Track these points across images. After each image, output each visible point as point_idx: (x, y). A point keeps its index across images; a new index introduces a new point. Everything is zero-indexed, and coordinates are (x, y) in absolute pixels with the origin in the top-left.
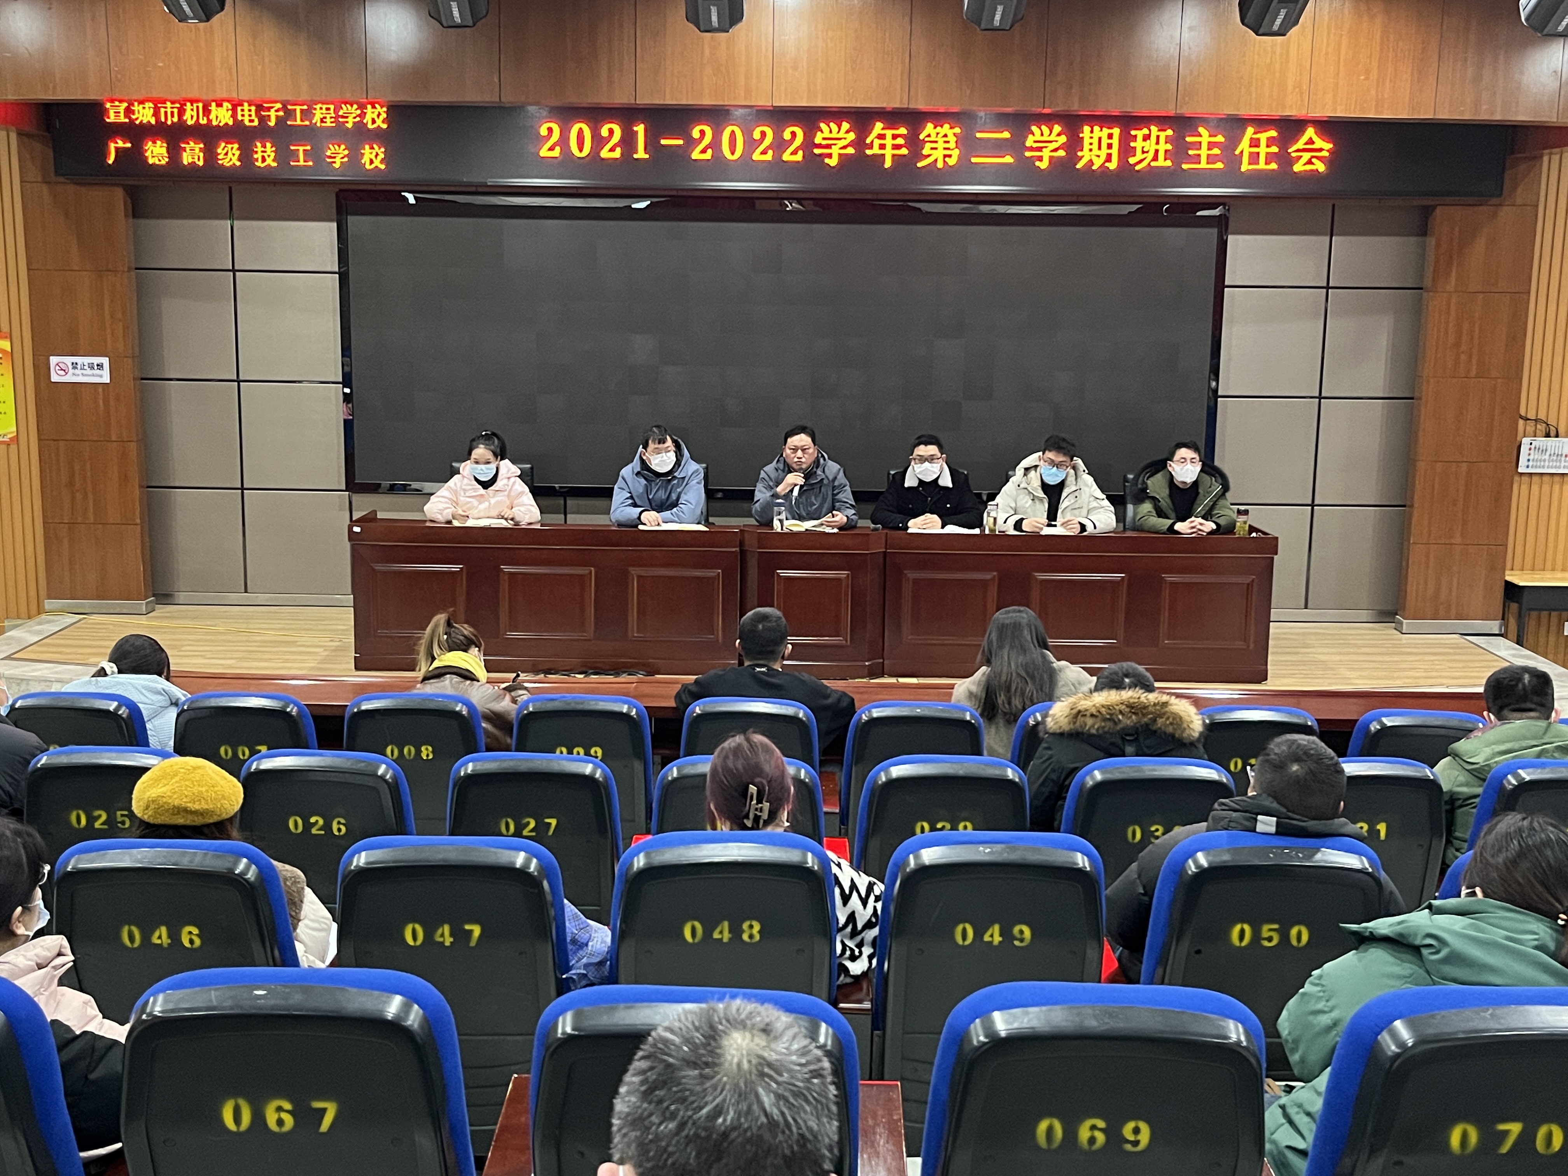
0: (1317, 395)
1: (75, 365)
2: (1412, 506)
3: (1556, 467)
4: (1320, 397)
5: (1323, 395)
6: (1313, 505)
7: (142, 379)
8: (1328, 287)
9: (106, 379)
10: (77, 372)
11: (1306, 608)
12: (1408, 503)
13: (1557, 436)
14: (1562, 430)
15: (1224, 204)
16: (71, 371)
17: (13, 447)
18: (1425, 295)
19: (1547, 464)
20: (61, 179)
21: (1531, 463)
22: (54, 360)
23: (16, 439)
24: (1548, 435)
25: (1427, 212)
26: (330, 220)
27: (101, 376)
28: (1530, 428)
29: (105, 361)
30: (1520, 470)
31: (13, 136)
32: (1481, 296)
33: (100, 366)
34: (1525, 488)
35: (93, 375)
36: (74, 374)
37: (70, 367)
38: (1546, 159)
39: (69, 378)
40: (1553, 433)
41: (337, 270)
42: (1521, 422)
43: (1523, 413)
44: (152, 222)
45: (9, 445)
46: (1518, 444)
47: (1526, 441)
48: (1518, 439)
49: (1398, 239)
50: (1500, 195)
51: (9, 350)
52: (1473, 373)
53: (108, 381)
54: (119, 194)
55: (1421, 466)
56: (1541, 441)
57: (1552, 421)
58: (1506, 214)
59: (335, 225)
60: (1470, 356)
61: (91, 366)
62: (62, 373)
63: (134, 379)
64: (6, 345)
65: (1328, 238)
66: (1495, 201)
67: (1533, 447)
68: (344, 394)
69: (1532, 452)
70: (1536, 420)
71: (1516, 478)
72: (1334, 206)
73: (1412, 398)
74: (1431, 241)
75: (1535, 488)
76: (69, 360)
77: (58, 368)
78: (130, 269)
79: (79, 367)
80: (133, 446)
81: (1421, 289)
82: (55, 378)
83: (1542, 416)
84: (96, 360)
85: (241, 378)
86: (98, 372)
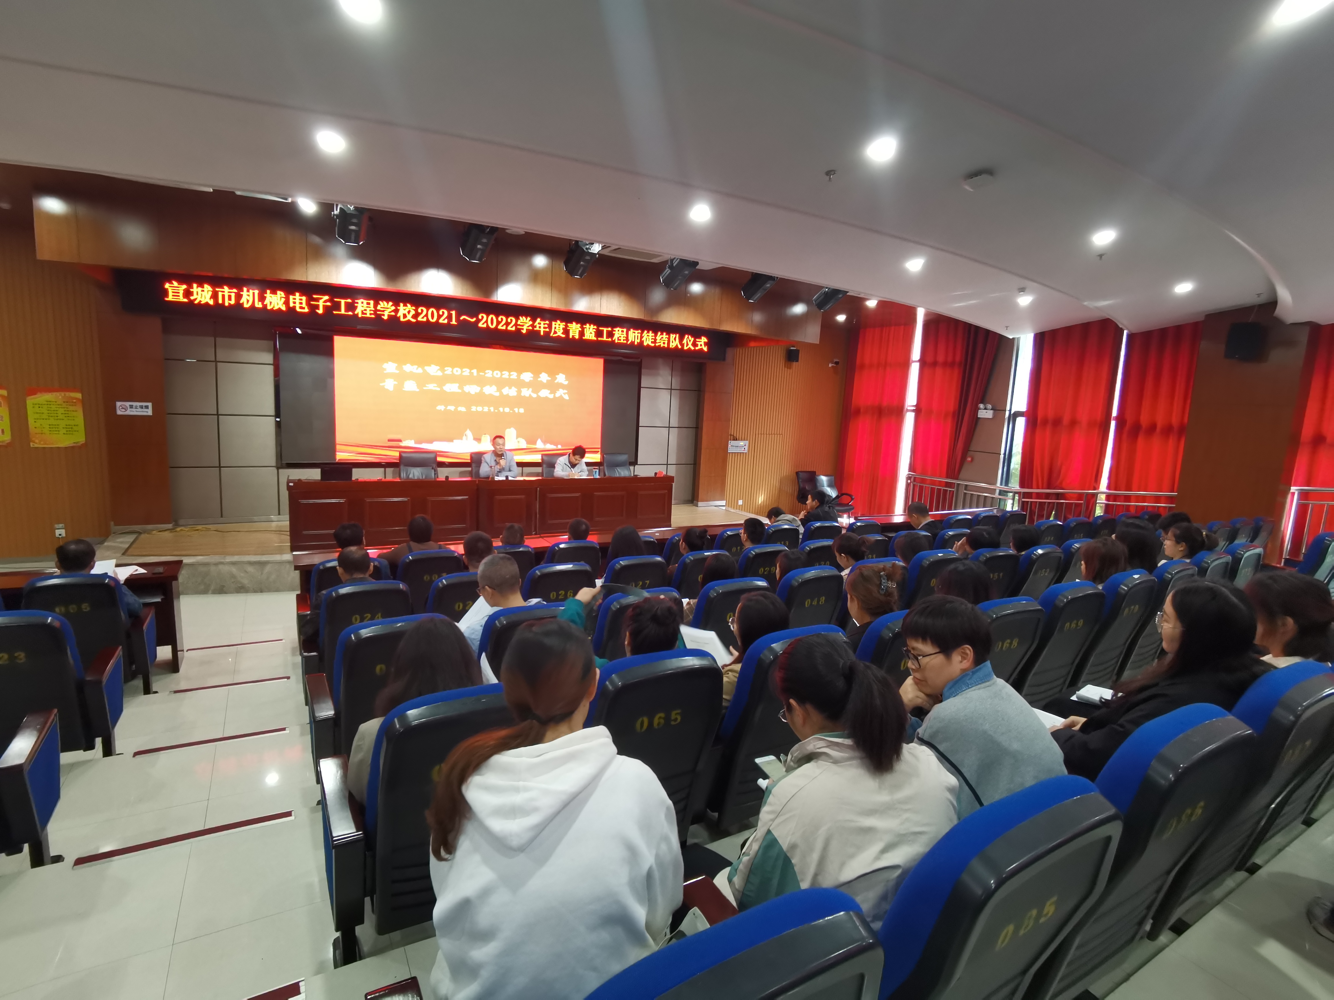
1: (131, 407)
2: (699, 464)
3: (737, 450)
4: (669, 427)
6: (667, 464)
8: (671, 390)
10: (133, 409)
15: (640, 358)
16: (129, 409)
18: (701, 393)
19: (734, 450)
20: (126, 312)
21: (731, 449)
22: (118, 404)
23: (84, 445)
25: (701, 365)
26: (269, 340)
27: (147, 412)
28: (731, 439)
29: (150, 404)
30: (728, 452)
31: (92, 288)
32: (719, 394)
33: (147, 407)
35: (143, 412)
36: (131, 411)
37: (129, 407)
39: (128, 413)
40: (736, 439)
41: (272, 363)
42: (728, 436)
43: (730, 433)
44: (173, 336)
45: (81, 448)
47: (730, 442)
49: (693, 374)
50: (724, 360)
51: (82, 398)
52: (717, 419)
53: (151, 415)
54: (159, 322)
55: (703, 451)
56: (733, 442)
57: (735, 435)
58: (726, 367)
59: (271, 342)
60: (716, 413)
61: (141, 407)
62: (124, 410)
63: (167, 414)
64: (79, 395)
65: (671, 371)
68: (277, 422)
69: (732, 445)
71: (728, 455)
72: (673, 360)
73: (697, 428)
74: (703, 374)
75: (732, 458)
76: (128, 404)
77: (121, 407)
78: (163, 360)
79: (134, 407)
81: (699, 390)
82: (119, 412)
84: (144, 404)
85: (219, 413)
86: (146, 410)
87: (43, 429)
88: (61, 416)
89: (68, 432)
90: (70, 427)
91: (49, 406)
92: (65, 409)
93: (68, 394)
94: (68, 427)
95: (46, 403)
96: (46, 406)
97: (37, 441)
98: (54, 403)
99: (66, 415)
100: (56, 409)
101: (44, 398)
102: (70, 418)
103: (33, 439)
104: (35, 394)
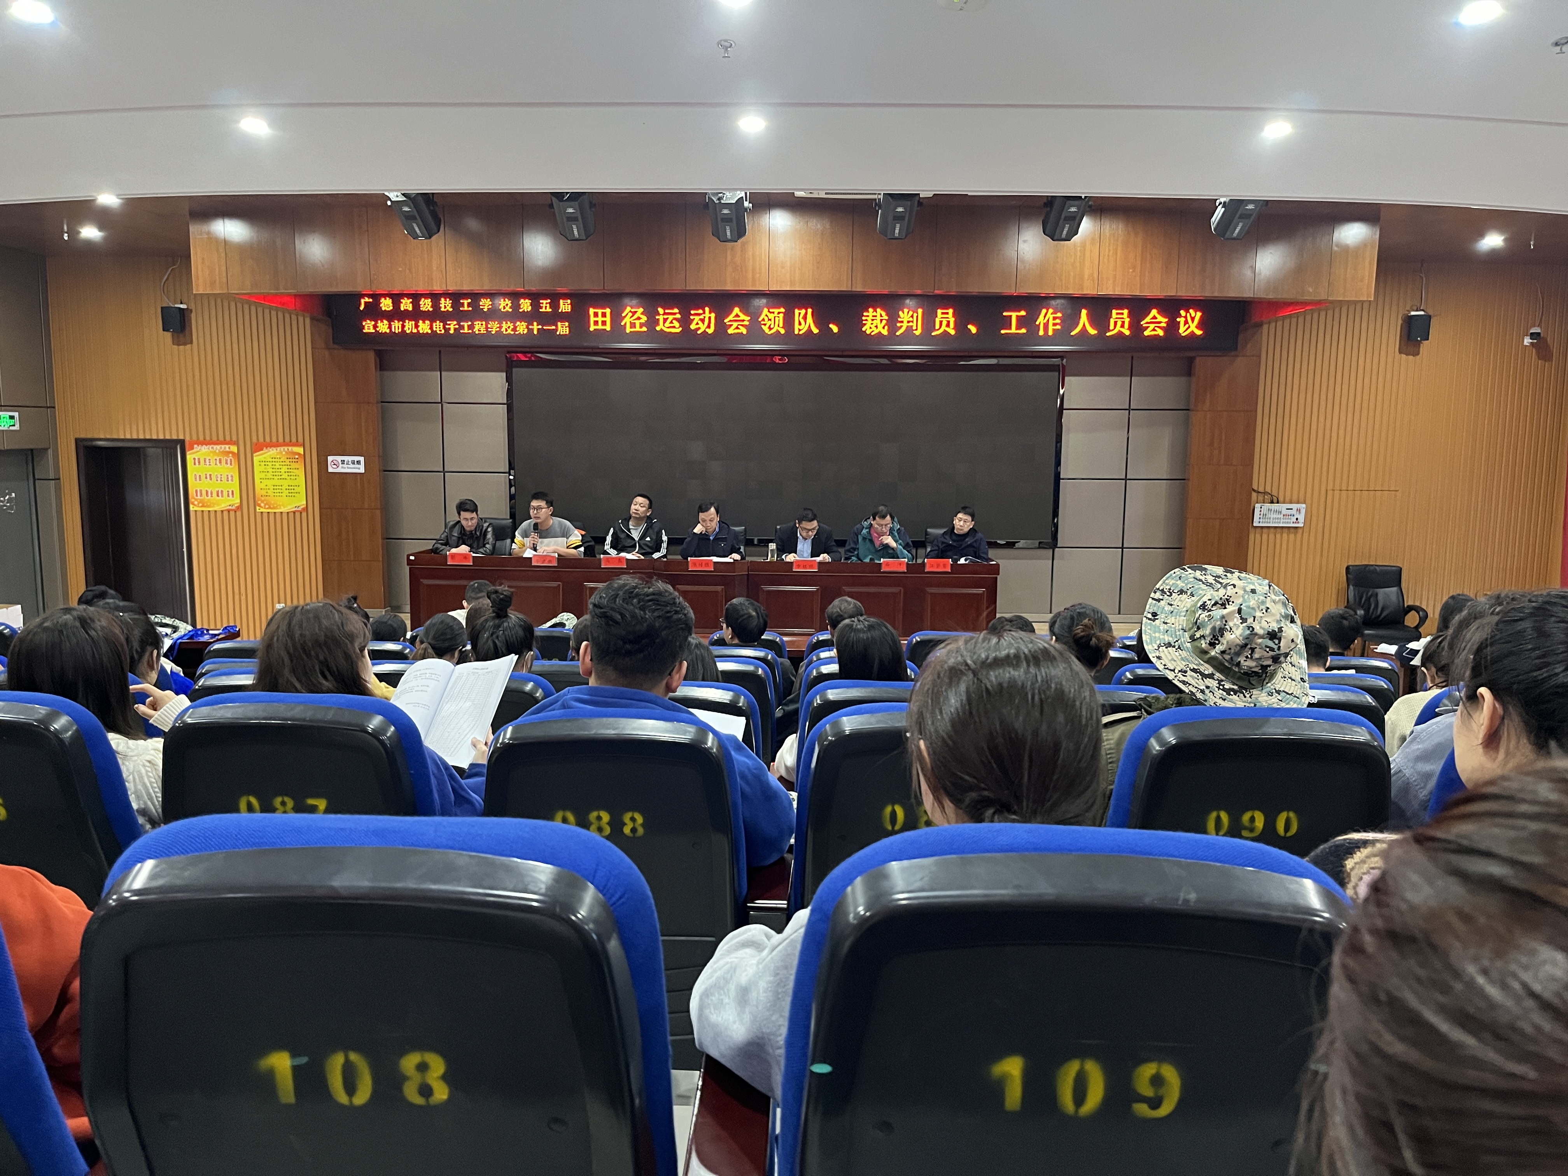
0: (1124, 477)
1: (343, 462)
2: (1185, 548)
3: (1277, 523)
5: (1128, 477)
7: (385, 471)
8: (1129, 410)
9: (362, 470)
10: (345, 466)
11: (1119, 613)
12: (1183, 546)
13: (1278, 503)
14: (1281, 499)
15: (1062, 358)
16: (341, 465)
17: (304, 514)
18: (1190, 413)
19: (1271, 520)
20: (336, 346)
21: (1261, 520)
22: (330, 458)
23: (306, 509)
24: (1272, 502)
25: (1191, 361)
26: (502, 371)
27: (359, 468)
28: (1261, 498)
29: (362, 459)
30: (1255, 525)
31: (308, 321)
32: (1225, 413)
33: (359, 462)
34: (1258, 536)
35: (354, 468)
36: (342, 467)
37: (340, 463)
38: (1265, 327)
39: (340, 470)
40: (1275, 500)
41: (505, 402)
42: (1254, 495)
43: (1256, 488)
44: (392, 373)
45: (301, 513)
46: (1252, 508)
47: (1258, 506)
48: (1252, 505)
49: (1175, 378)
50: (1236, 349)
51: (302, 453)
52: (1222, 462)
53: (364, 471)
54: (371, 355)
55: (1190, 522)
56: (1268, 506)
57: (1275, 493)
58: (1240, 363)
59: (504, 374)
60: (1220, 451)
61: (353, 463)
62: (335, 466)
63: (380, 471)
64: (300, 450)
65: (1129, 378)
66: (1233, 353)
67: (1262, 509)
68: (510, 480)
69: (1262, 513)
70: (1264, 493)
71: (1252, 531)
72: (1132, 357)
73: (1184, 480)
74: (1194, 379)
75: (1265, 537)
76: (339, 458)
77: (333, 463)
78: (378, 403)
79: (345, 463)
80: (378, 512)
81: (1188, 410)
82: (330, 470)
83: (1268, 490)
84: (356, 458)
85: (446, 470)
86: (358, 466)
87: (268, 491)
88: (285, 476)
89: (290, 495)
90: (292, 488)
91: (274, 463)
92: (289, 467)
93: (290, 448)
94: (290, 488)
95: (271, 460)
96: (270, 464)
97: (262, 505)
98: (279, 460)
99: (289, 474)
100: (279, 467)
101: (270, 453)
102: (292, 477)
103: (259, 502)
104: (262, 450)
